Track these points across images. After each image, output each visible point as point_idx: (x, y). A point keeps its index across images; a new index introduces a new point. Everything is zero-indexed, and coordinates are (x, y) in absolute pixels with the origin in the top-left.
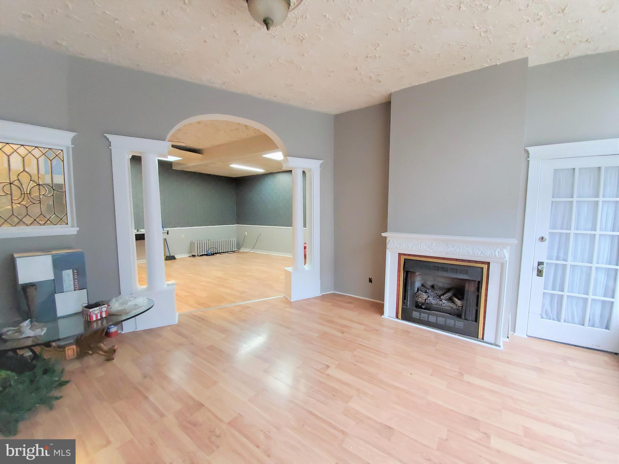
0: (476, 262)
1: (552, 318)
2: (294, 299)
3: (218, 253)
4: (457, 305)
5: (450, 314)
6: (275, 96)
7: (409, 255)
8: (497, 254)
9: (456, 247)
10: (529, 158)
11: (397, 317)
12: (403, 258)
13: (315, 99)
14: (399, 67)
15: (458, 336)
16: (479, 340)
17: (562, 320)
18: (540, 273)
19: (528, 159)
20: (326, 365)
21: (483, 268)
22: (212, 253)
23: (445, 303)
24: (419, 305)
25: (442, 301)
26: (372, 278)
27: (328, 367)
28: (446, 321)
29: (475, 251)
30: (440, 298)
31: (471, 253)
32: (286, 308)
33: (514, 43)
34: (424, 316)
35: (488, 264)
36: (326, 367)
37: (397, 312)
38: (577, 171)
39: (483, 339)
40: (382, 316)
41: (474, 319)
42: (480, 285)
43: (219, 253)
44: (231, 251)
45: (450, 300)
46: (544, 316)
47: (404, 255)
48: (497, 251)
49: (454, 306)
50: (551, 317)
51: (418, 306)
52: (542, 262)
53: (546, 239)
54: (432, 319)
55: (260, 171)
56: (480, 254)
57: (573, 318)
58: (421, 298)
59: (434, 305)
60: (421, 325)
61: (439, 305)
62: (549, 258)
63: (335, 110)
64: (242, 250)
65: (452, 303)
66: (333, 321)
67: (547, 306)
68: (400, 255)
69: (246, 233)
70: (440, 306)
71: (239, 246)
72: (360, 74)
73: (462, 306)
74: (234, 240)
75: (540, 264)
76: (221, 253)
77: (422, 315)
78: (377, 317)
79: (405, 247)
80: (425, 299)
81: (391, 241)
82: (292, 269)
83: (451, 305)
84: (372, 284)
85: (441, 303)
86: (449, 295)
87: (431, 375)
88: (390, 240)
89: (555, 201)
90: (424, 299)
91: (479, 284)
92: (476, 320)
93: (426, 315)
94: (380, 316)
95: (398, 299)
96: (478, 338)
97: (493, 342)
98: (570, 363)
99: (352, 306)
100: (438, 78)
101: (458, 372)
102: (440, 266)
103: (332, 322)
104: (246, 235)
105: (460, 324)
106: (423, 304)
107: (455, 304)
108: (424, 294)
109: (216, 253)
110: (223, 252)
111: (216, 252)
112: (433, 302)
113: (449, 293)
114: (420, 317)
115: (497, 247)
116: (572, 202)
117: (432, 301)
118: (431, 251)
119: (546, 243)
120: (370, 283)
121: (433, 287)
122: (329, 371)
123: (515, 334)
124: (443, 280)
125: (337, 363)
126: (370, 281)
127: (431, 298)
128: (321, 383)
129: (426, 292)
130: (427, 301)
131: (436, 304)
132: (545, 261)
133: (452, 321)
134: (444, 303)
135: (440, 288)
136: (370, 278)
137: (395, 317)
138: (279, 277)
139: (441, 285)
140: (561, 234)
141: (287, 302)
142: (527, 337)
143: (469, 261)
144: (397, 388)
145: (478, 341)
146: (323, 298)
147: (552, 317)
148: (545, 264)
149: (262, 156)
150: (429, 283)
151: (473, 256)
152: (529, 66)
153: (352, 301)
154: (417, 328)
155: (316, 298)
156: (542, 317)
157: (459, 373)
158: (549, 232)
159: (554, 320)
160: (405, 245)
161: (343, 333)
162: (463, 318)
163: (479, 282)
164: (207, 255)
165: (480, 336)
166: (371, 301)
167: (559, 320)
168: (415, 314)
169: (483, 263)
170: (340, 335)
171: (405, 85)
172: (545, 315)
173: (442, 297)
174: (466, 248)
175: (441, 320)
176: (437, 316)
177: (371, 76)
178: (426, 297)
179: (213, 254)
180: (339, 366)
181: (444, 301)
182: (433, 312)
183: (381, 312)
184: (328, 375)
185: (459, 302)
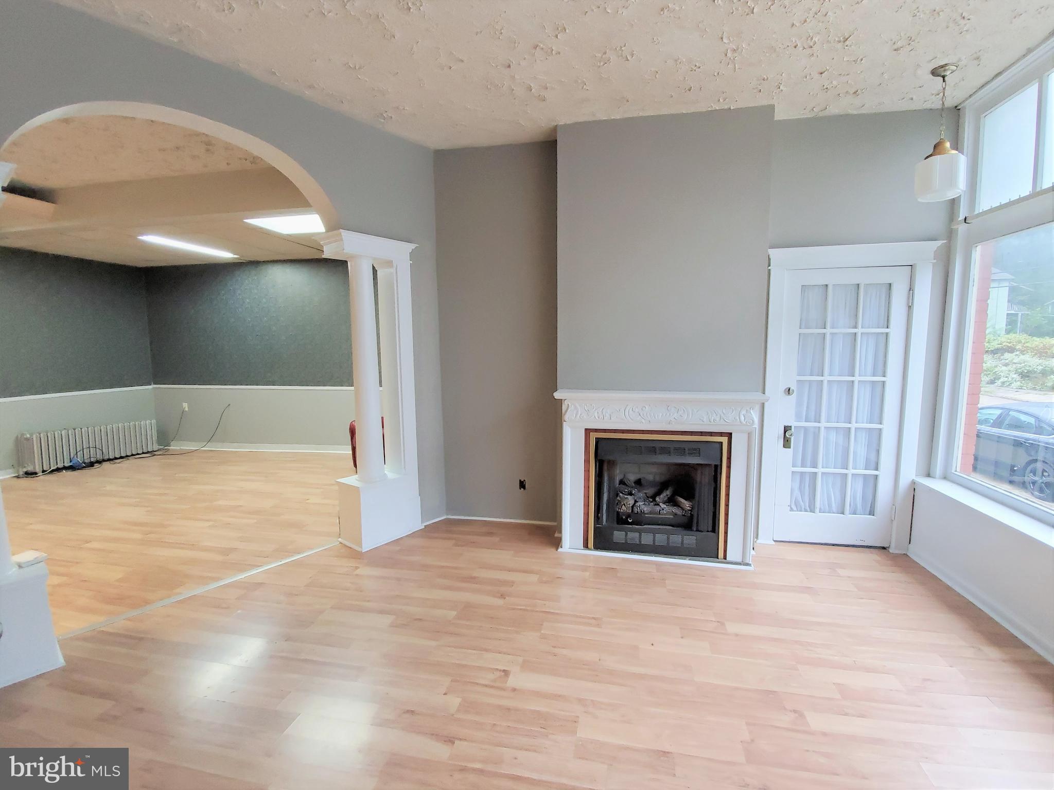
0: (711, 434)
1: (803, 509)
2: (367, 545)
3: (104, 461)
4: (683, 509)
5: (673, 526)
6: (311, 87)
7: (605, 431)
8: (742, 418)
9: (682, 411)
10: (770, 266)
11: (586, 546)
12: (593, 436)
13: (404, 109)
14: (585, 80)
15: (689, 560)
16: (719, 560)
17: (817, 510)
18: (787, 443)
19: (769, 268)
20: (500, 670)
21: (722, 443)
22: (86, 461)
23: (666, 510)
24: (622, 518)
25: (658, 505)
26: (524, 480)
27: (506, 673)
28: (668, 538)
29: (710, 417)
30: (654, 500)
31: (705, 419)
32: (357, 568)
33: (766, 78)
34: (633, 536)
35: (730, 435)
36: (503, 674)
37: (586, 537)
38: (830, 288)
39: (725, 558)
40: (560, 550)
41: (710, 529)
42: (719, 470)
43: (109, 460)
44: (143, 453)
45: (671, 501)
46: (795, 508)
47: (596, 430)
48: (743, 413)
49: (678, 511)
50: (801, 508)
51: (621, 520)
52: (789, 425)
53: (793, 391)
54: (647, 539)
55: (225, 255)
56: (718, 419)
57: (830, 505)
58: (625, 505)
59: (646, 514)
60: (628, 552)
61: (656, 513)
62: (798, 417)
63: (438, 140)
64: (174, 447)
65: (675, 507)
66: (475, 578)
67: (797, 493)
68: (588, 431)
69: (185, 405)
70: (658, 514)
71: (164, 438)
72: (513, 77)
73: (690, 509)
74: (149, 425)
75: (786, 429)
76: (116, 458)
77: (630, 535)
78: (550, 551)
79: (599, 418)
80: (633, 507)
81: (572, 408)
82: (357, 480)
83: (675, 510)
84: (526, 491)
85: (658, 508)
86: (667, 493)
87: (682, 638)
88: (568, 405)
89: (804, 334)
90: (631, 506)
91: (717, 469)
92: (714, 529)
93: (637, 535)
94: (553, 550)
95: (587, 515)
96: (718, 558)
97: (740, 560)
98: (840, 572)
99: (496, 539)
100: (641, 114)
101: (715, 622)
102: (658, 445)
103: (472, 579)
104: (187, 409)
105: (690, 539)
106: (629, 516)
107: (680, 507)
108: (629, 497)
109: (99, 462)
110: (121, 457)
111: (99, 457)
112: (645, 509)
113: (667, 490)
114: (626, 540)
115: (742, 409)
116: (824, 334)
117: (644, 507)
118: (643, 421)
119: (793, 397)
120: (522, 489)
121: (638, 482)
122: (512, 682)
123: (758, 541)
124: (654, 469)
125: (520, 659)
126: (522, 485)
127: (641, 503)
128: (509, 709)
129: (630, 494)
130: (636, 510)
131: (650, 513)
132: (793, 423)
133: (678, 538)
134: (663, 509)
135: (652, 484)
136: (520, 480)
137: (583, 548)
138: (307, 501)
139: (651, 478)
140: (810, 382)
141: (356, 555)
142: (774, 543)
143: (702, 433)
144: (642, 677)
145: (719, 562)
146: (429, 531)
147: (803, 507)
148: (793, 428)
149: (244, 220)
150: (632, 478)
151: (709, 425)
152: (775, 119)
153: (490, 529)
154: (623, 559)
155: (413, 535)
156: (792, 510)
157: (718, 622)
158: (797, 381)
159: (806, 511)
160: (598, 413)
161: (502, 596)
162: (695, 529)
163: (716, 466)
164: (72, 468)
165: (721, 554)
166: (528, 525)
167: (812, 511)
168: (619, 536)
169: (721, 434)
170: (500, 602)
171: (584, 115)
172: (796, 506)
173: (657, 499)
174: (697, 412)
175: (661, 539)
176: (654, 532)
177: (532, 86)
178: (631, 502)
179: (91, 464)
180: (527, 666)
181: (663, 506)
182: (645, 526)
183: (557, 543)
184: (514, 690)
185: (686, 504)
